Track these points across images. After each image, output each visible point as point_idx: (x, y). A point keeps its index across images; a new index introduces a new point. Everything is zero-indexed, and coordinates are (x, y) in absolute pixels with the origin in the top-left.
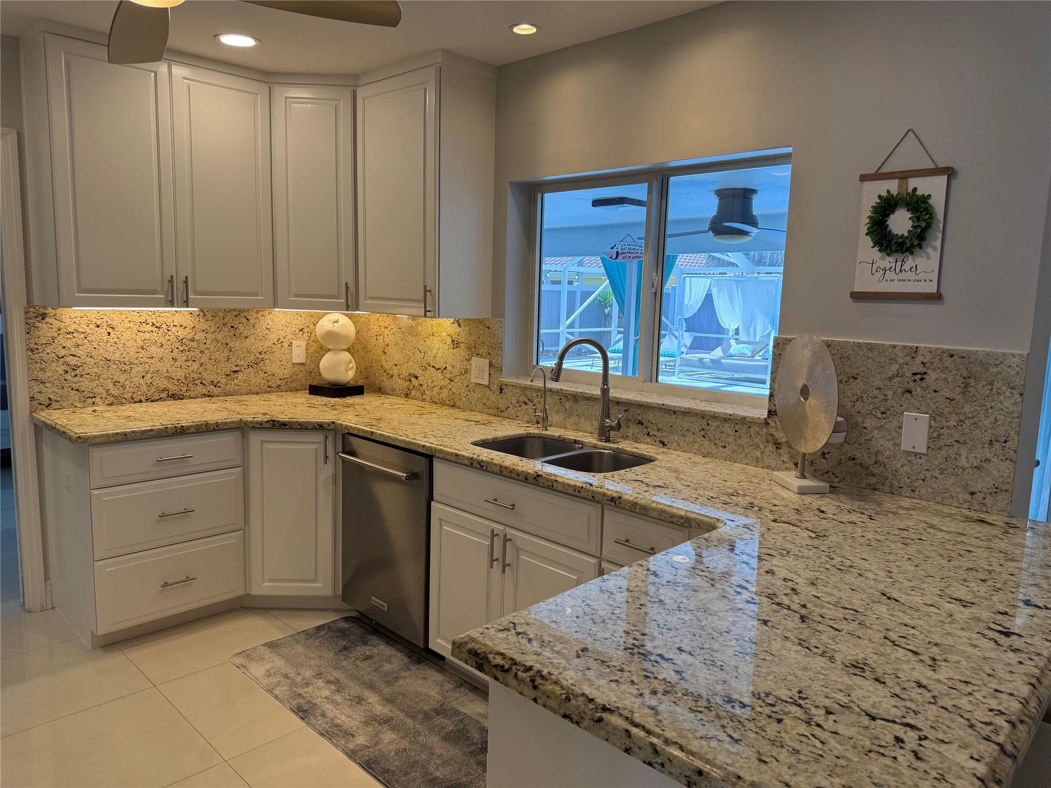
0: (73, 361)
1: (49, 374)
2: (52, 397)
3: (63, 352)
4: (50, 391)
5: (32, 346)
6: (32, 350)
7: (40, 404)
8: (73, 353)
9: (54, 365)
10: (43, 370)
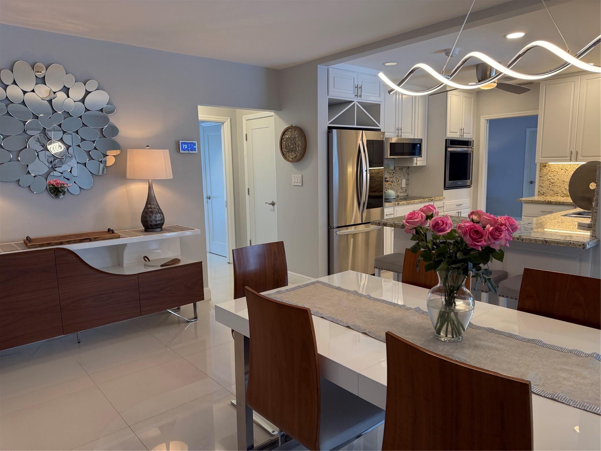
0: (552, 181)
1: (545, 184)
2: (544, 192)
3: (550, 178)
4: (544, 190)
5: (541, 175)
6: (541, 177)
7: (541, 194)
8: (553, 178)
9: (546, 182)
10: (543, 183)
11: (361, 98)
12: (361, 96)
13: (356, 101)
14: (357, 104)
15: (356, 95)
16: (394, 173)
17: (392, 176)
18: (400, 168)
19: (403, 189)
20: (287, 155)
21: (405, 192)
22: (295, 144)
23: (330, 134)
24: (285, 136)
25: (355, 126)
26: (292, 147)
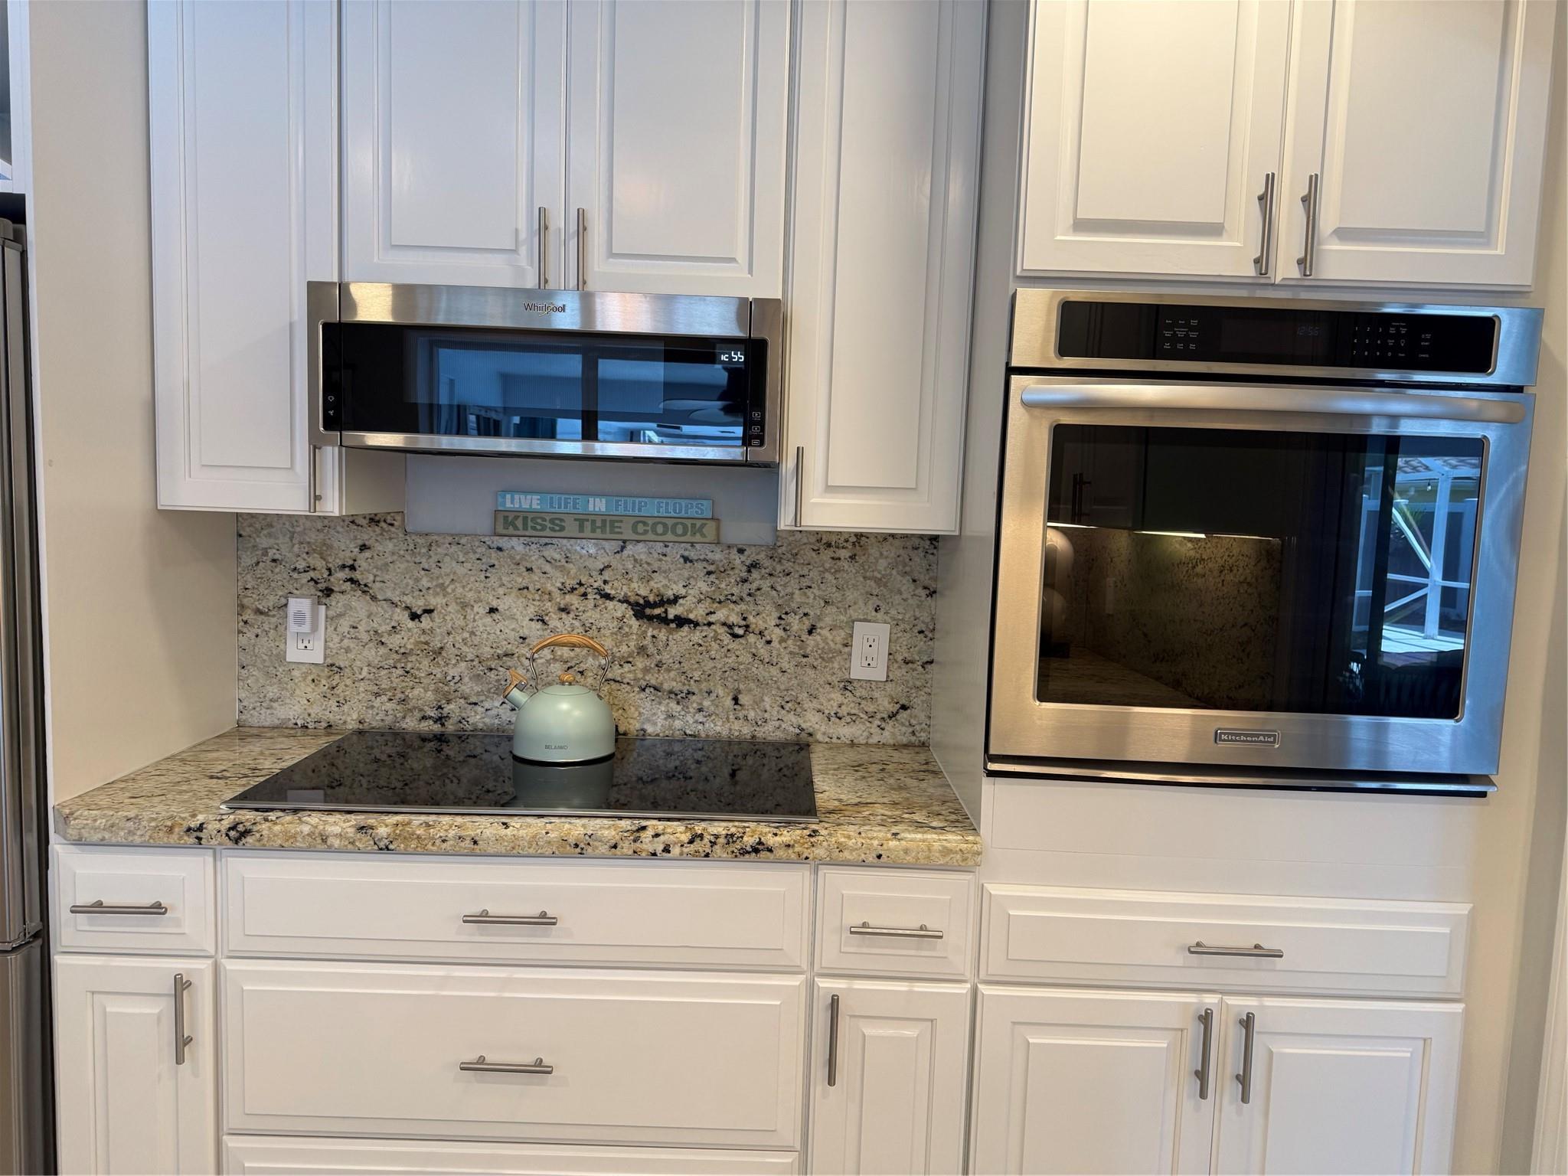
16: (754, 566)
17: (735, 590)
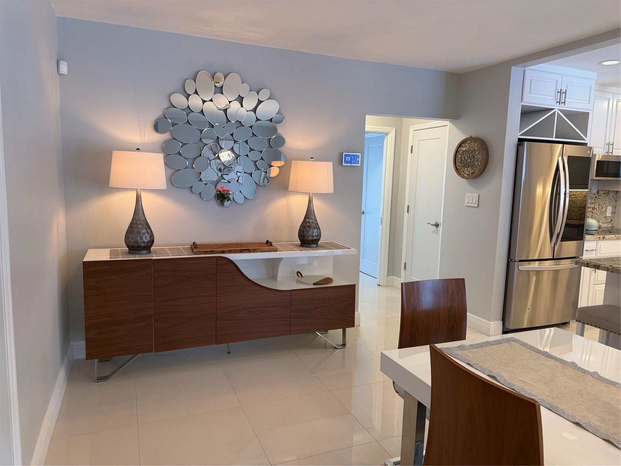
11: (564, 105)
12: (564, 103)
13: (557, 108)
14: (558, 112)
15: (558, 101)
17: (594, 202)
18: (605, 192)
19: (607, 218)
20: (462, 170)
21: (610, 222)
22: (474, 158)
23: (520, 148)
24: (461, 148)
25: (554, 139)
26: (469, 161)
